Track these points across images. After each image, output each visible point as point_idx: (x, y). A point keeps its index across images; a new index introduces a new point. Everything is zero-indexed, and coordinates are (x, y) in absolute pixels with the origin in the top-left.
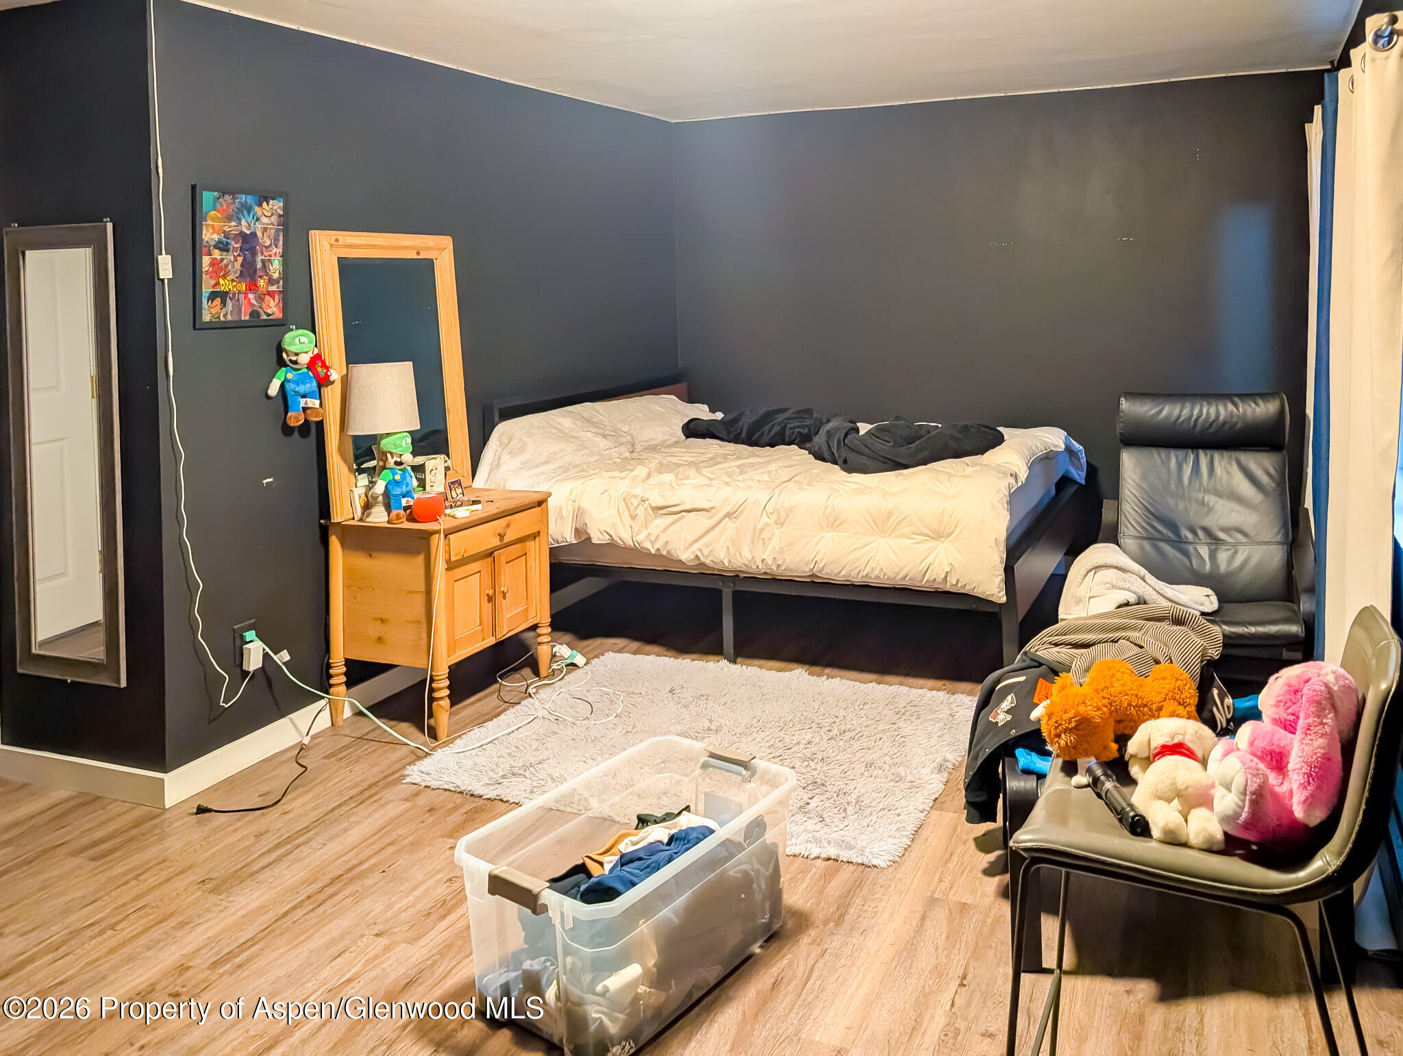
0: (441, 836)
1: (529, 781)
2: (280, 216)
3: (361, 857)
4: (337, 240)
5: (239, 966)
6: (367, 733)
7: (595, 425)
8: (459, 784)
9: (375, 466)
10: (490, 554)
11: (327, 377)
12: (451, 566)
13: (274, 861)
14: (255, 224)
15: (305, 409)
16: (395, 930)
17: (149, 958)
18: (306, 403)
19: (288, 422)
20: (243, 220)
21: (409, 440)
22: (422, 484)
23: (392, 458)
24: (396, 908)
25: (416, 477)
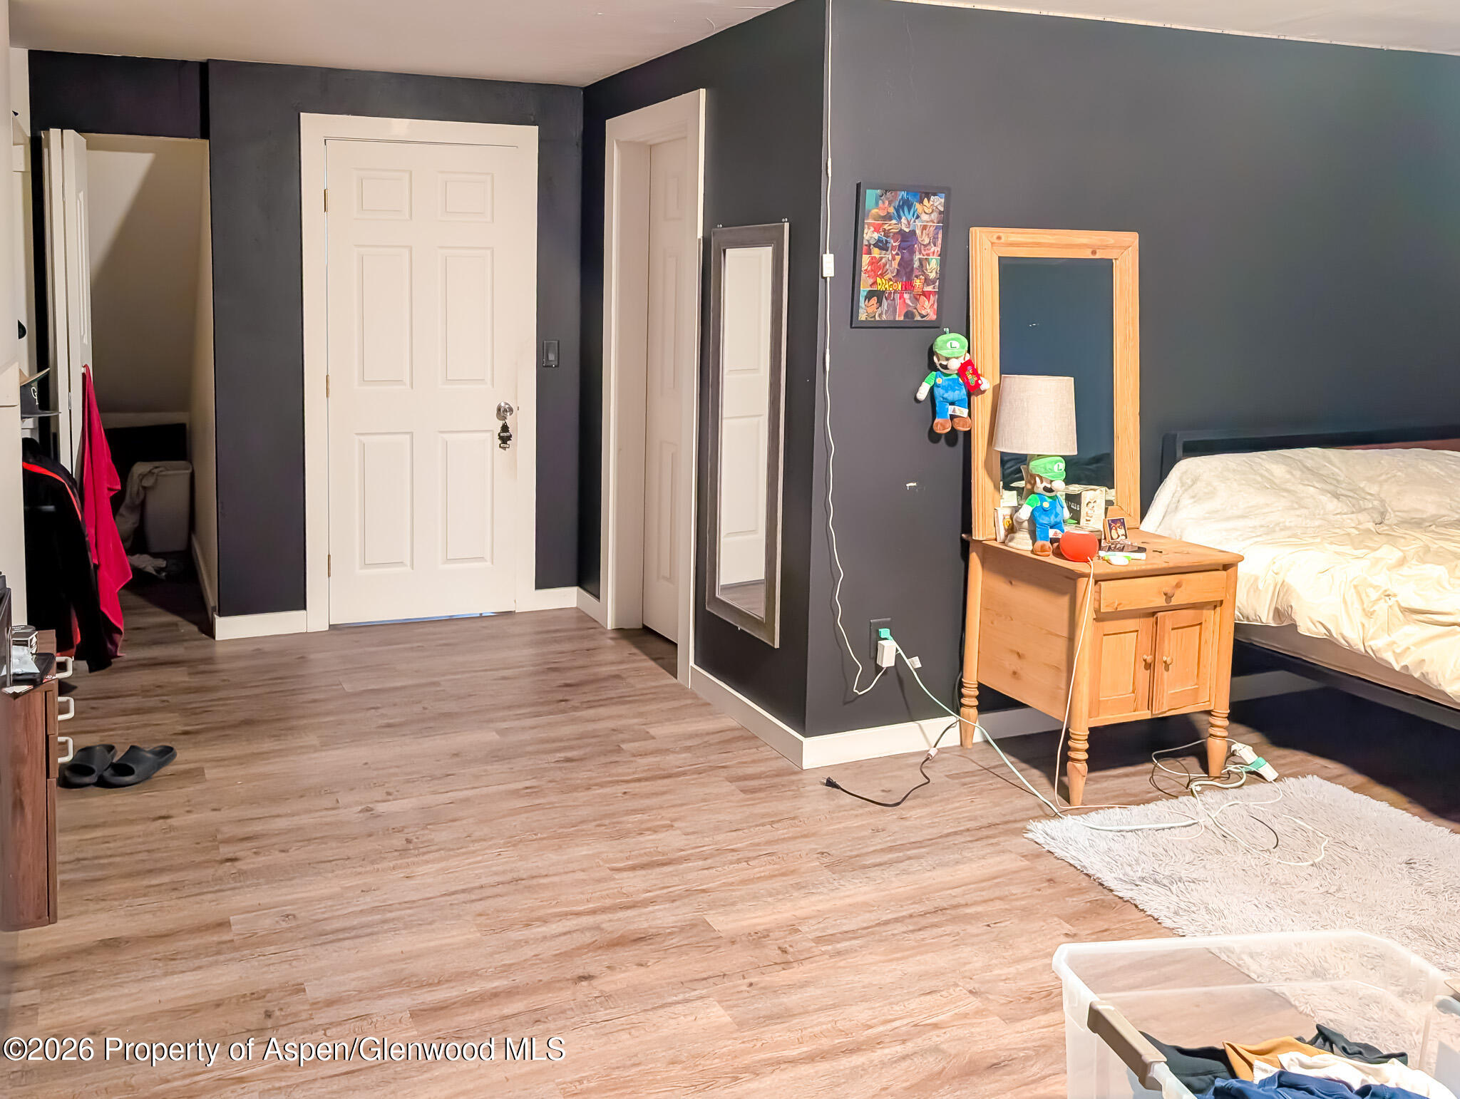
0: (1058, 916)
1: (1174, 898)
2: (940, 213)
3: (969, 898)
4: (999, 238)
5: (839, 953)
6: (995, 767)
7: (1323, 478)
8: (1086, 865)
9: (1023, 488)
10: (1153, 614)
11: (977, 385)
12: (1100, 617)
13: (885, 863)
14: (915, 222)
15: (952, 417)
16: (990, 997)
17: (769, 903)
18: (954, 411)
19: (935, 428)
20: (903, 218)
21: (1063, 466)
22: (1076, 516)
23: (1042, 482)
24: (996, 972)
25: (1069, 507)
